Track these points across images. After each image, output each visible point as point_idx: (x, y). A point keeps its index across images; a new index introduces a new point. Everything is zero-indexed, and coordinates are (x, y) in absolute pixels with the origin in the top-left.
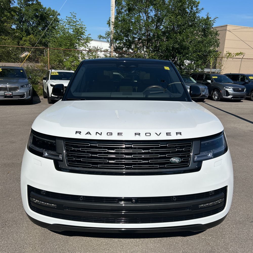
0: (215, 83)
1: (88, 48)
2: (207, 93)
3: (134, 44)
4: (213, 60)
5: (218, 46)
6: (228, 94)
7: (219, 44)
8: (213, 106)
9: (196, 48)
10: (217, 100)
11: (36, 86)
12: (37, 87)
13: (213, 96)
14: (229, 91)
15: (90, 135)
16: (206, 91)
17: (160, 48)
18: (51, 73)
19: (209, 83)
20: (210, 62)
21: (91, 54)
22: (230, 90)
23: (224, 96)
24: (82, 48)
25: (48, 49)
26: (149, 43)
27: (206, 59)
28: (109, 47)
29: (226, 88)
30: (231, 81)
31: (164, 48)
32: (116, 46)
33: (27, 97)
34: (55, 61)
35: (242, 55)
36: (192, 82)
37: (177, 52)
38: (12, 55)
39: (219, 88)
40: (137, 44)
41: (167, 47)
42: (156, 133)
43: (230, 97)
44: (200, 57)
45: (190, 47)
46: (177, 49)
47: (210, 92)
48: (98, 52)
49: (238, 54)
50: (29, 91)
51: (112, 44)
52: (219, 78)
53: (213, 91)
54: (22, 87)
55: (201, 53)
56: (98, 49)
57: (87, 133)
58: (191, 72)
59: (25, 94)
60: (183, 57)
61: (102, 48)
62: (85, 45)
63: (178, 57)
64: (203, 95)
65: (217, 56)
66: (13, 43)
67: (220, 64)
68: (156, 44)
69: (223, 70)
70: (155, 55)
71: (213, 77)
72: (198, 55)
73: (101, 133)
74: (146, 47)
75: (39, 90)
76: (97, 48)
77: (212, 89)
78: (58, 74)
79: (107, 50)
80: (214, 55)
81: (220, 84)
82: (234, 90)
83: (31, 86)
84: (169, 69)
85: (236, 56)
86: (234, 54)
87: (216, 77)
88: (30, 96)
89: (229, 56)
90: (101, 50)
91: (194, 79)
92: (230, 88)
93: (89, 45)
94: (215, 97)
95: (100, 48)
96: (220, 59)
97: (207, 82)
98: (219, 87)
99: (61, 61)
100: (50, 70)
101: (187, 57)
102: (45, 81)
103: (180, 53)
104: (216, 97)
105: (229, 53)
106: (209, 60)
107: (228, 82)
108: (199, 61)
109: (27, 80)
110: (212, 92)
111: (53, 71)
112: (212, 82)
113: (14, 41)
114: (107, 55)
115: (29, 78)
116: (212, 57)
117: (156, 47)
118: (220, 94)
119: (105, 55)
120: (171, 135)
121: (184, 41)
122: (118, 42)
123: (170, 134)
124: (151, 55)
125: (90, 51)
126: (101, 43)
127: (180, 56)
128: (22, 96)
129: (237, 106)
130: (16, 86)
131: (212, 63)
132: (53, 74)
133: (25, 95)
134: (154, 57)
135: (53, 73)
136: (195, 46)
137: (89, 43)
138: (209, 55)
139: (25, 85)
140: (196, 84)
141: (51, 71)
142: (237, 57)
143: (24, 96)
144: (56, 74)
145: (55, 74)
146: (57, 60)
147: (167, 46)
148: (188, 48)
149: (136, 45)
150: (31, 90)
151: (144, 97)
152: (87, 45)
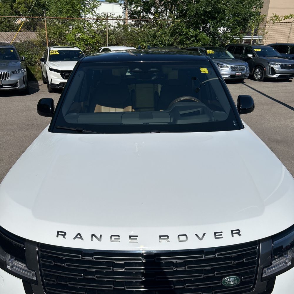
0: (258, 58)
1: (95, 16)
2: (248, 72)
3: (155, 7)
4: (255, 26)
5: (261, 6)
6: (273, 72)
7: (263, 4)
8: (255, 89)
9: (235, 10)
10: (260, 80)
11: (34, 67)
12: (34, 69)
13: (255, 75)
14: (275, 69)
15: (81, 239)
16: (247, 69)
17: (188, 12)
18: (50, 52)
19: (250, 58)
20: (251, 28)
21: (100, 24)
22: (277, 67)
23: (269, 75)
24: (88, 16)
25: (45, 19)
26: (173, 6)
27: (247, 25)
28: (123, 13)
29: (272, 64)
30: (278, 54)
31: (193, 13)
32: (132, 11)
33: (21, 86)
34: (55, 34)
35: (292, 18)
36: (229, 57)
37: (209, 18)
38: (5, 22)
39: (263, 65)
40: (159, 8)
41: (197, 11)
42: (196, 235)
43: (276, 76)
44: (239, 23)
45: (226, 10)
46: (210, 12)
47: (251, 70)
48: (108, 20)
49: (287, 17)
50: (23, 78)
51: (126, 8)
52: (263, 50)
53: (255, 68)
54: (14, 73)
55: (240, 17)
56: (108, 16)
57: (76, 237)
58: (226, 43)
59: (17, 82)
60: (217, 23)
61: (114, 14)
62: (92, 11)
63: (211, 24)
64: (242, 75)
65: (260, 20)
66: (5, 6)
67: (263, 30)
68: (182, 7)
69: (267, 38)
70: (181, 22)
71: (256, 50)
72: (236, 20)
73: (101, 236)
74: (169, 10)
75: (38, 72)
76: (107, 14)
77: (253, 65)
78: (59, 54)
79: (120, 17)
80: (257, 19)
81: (264, 59)
82: (282, 67)
83: (25, 70)
84: (207, 71)
85: (284, 19)
86: (282, 16)
87: (259, 50)
88: (24, 84)
89: (276, 20)
90: (112, 17)
91: (230, 52)
92: (276, 64)
93: (97, 12)
94: (257, 76)
95: (111, 14)
96: (264, 23)
97: (247, 56)
98: (262, 63)
99: (62, 35)
100: (48, 48)
101: (222, 23)
102: (43, 63)
103: (213, 18)
104: (259, 76)
105: (276, 16)
106: (250, 26)
107: (275, 56)
108: (238, 28)
109: (19, 63)
110: (253, 70)
111: (52, 49)
112: (253, 56)
113: (6, 4)
114: (120, 23)
115: (22, 60)
116: (254, 22)
117: (182, 11)
118: (263, 73)
119: (118, 24)
120: (222, 238)
121: (219, 2)
122: (133, 6)
123: (221, 235)
124: (177, 22)
125: (98, 19)
126: (113, 5)
127: (213, 23)
128: (15, 85)
129: (285, 88)
130: (6, 73)
131: (254, 30)
132: (52, 54)
133: (19, 83)
134: (180, 24)
135: (52, 52)
136: (233, 8)
137: (97, 8)
138: (251, 19)
139: (17, 71)
140: (234, 60)
141: (50, 49)
142: (286, 20)
143: (17, 85)
144: (56, 54)
145: (54, 54)
146: (57, 33)
147: (196, 9)
148: (224, 11)
149: (157, 8)
150: (25, 75)
151: (172, 121)
152: (94, 11)
